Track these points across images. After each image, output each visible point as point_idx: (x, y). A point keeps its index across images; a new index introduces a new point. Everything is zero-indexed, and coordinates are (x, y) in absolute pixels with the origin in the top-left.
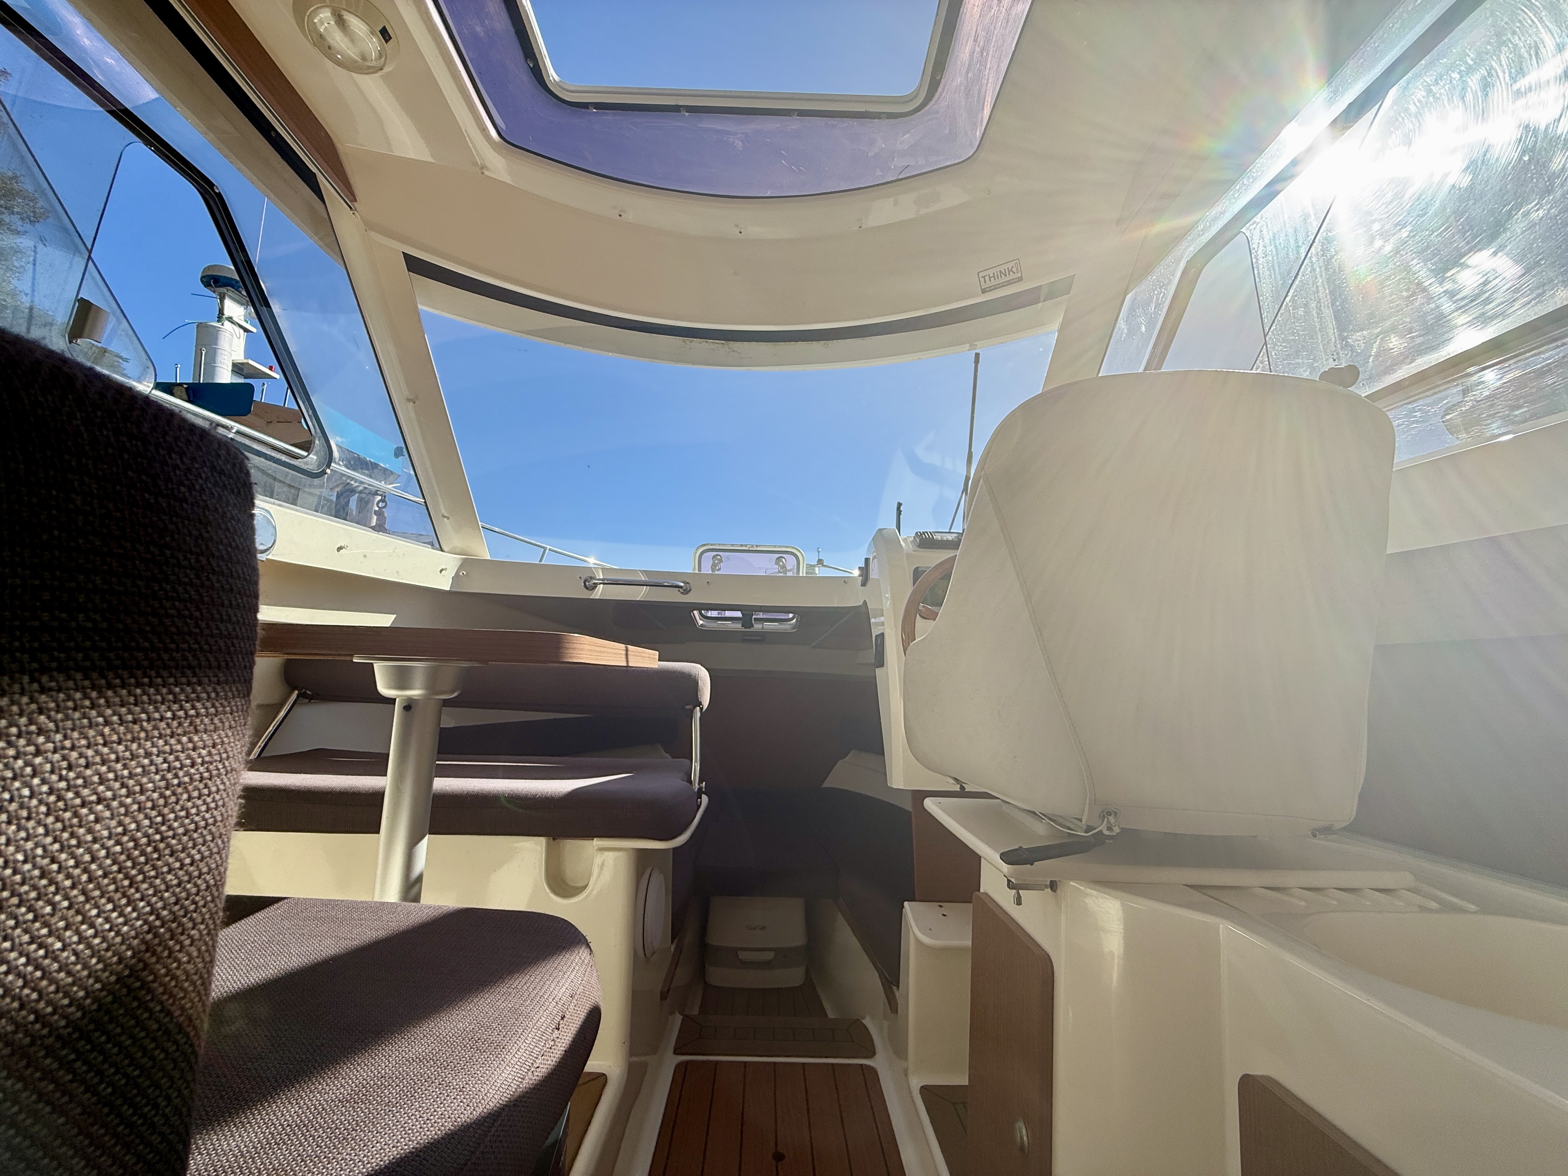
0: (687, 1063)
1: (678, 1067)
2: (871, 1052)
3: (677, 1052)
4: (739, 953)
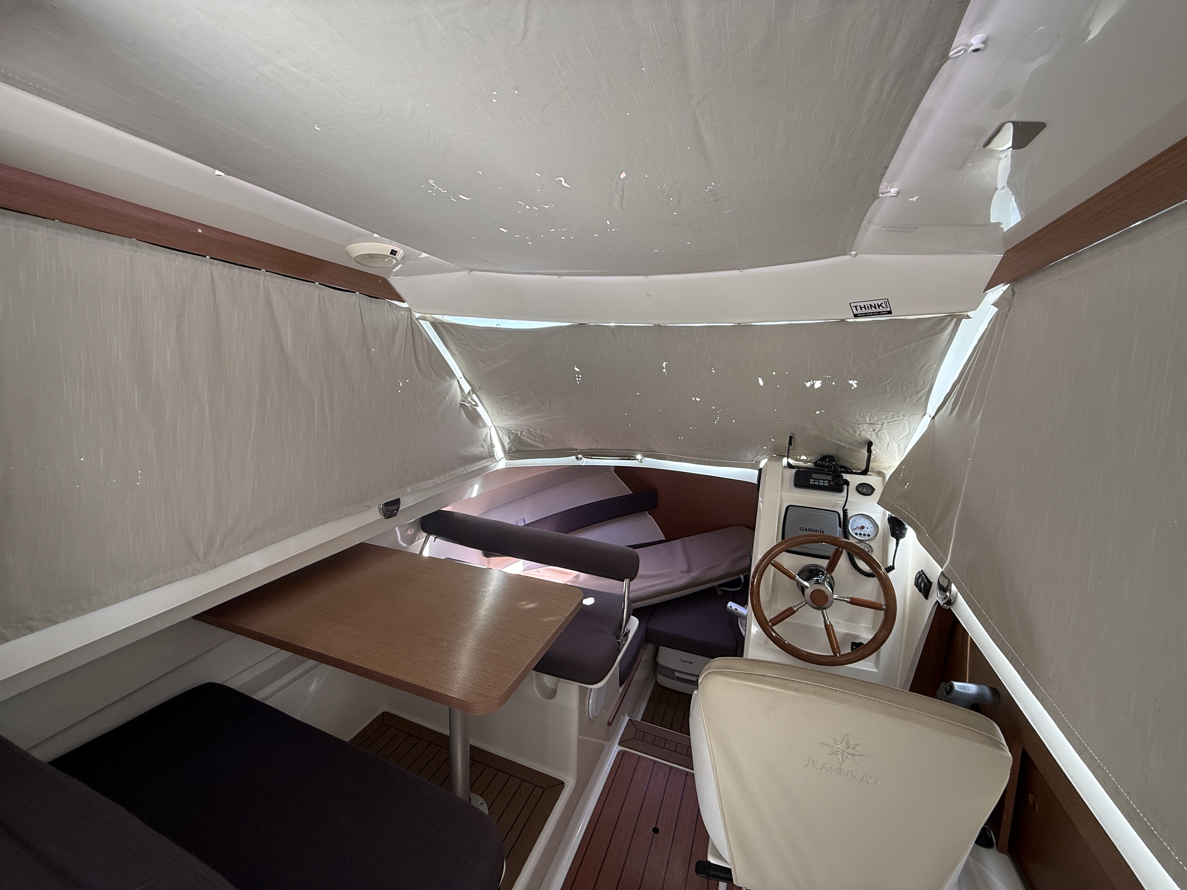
0: (624, 752)
1: (619, 752)
3: (620, 744)
4: (675, 672)
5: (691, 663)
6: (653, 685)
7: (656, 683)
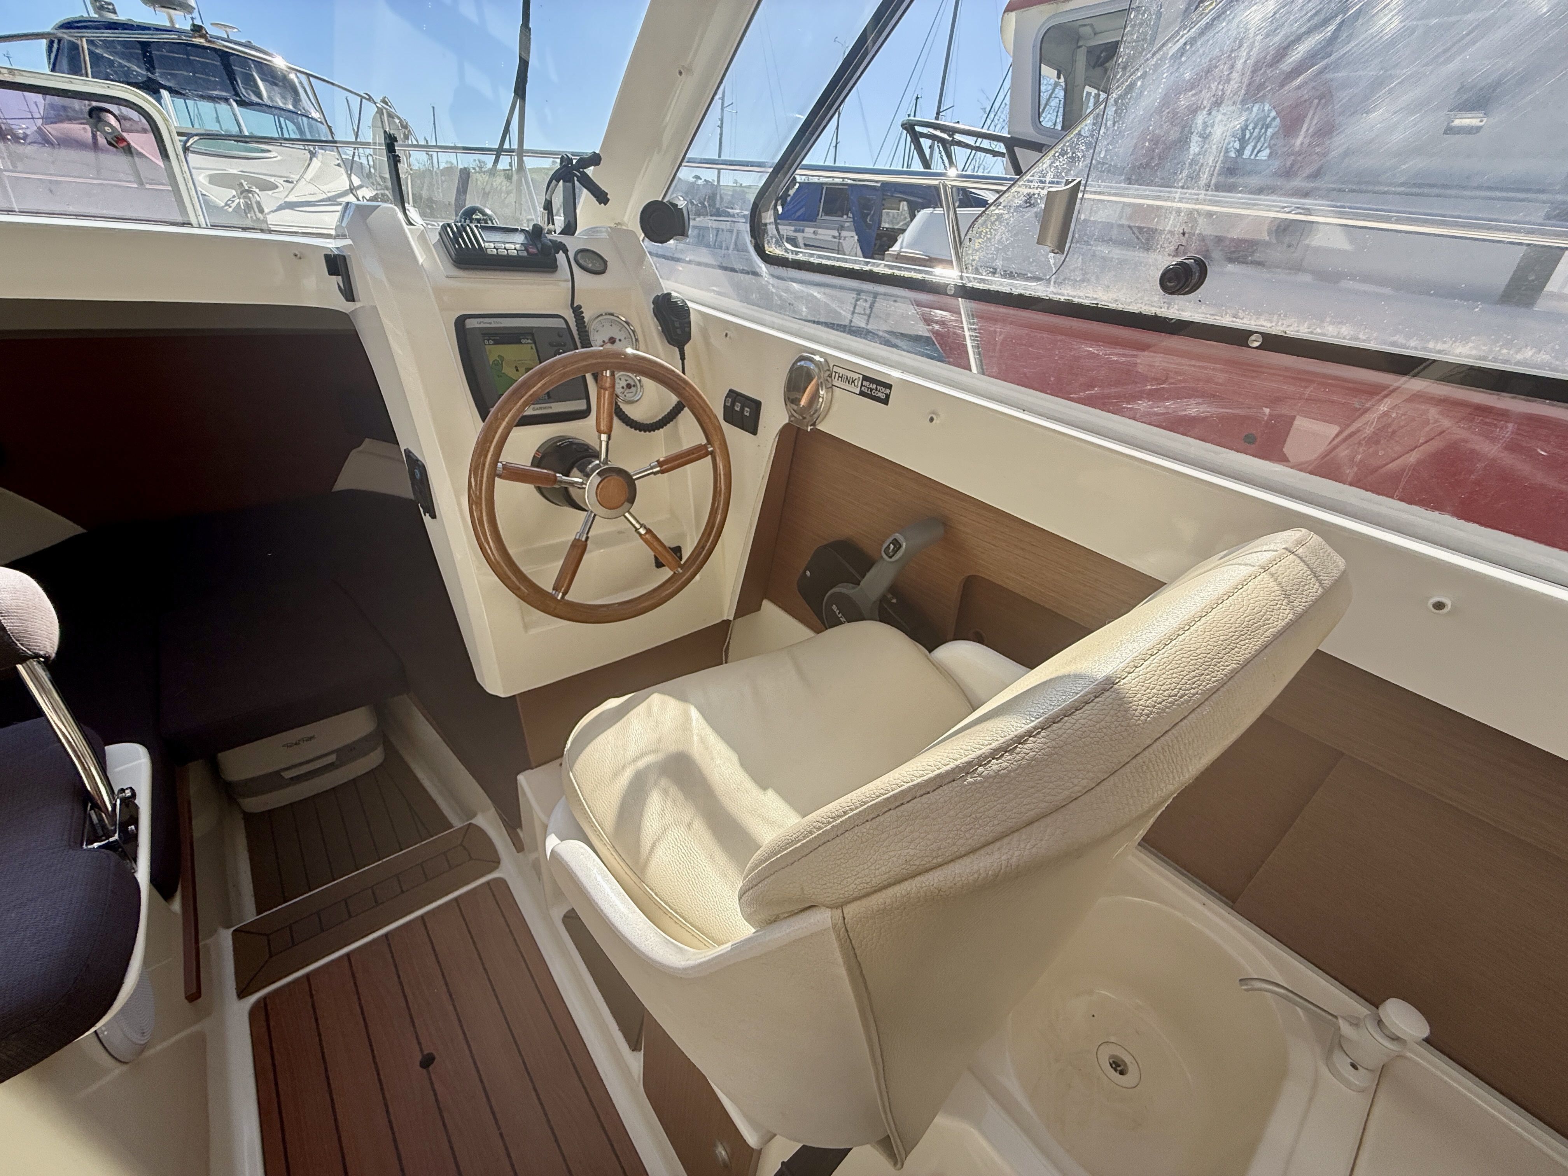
0: (264, 998)
1: (253, 1014)
2: (496, 862)
3: (242, 994)
4: (282, 774)
5: (310, 739)
6: (242, 824)
7: (249, 818)
